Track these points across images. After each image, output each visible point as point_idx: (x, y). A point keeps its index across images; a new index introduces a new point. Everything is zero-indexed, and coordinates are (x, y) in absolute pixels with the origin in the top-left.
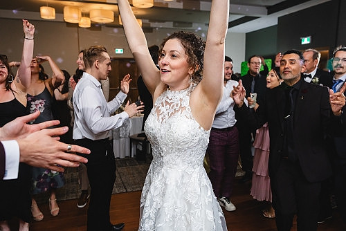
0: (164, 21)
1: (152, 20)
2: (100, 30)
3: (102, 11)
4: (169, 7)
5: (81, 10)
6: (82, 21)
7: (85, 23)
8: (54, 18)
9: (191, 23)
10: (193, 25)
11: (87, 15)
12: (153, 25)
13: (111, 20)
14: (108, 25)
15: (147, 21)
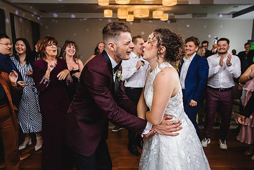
0: (185, 14)
1: (176, 13)
2: (140, 22)
3: (142, 9)
4: (189, 3)
5: (128, 10)
6: (128, 17)
7: (130, 18)
8: (111, 16)
9: (206, 14)
10: (208, 15)
11: (131, 13)
12: (176, 17)
13: (147, 16)
14: (145, 19)
15: (172, 14)
